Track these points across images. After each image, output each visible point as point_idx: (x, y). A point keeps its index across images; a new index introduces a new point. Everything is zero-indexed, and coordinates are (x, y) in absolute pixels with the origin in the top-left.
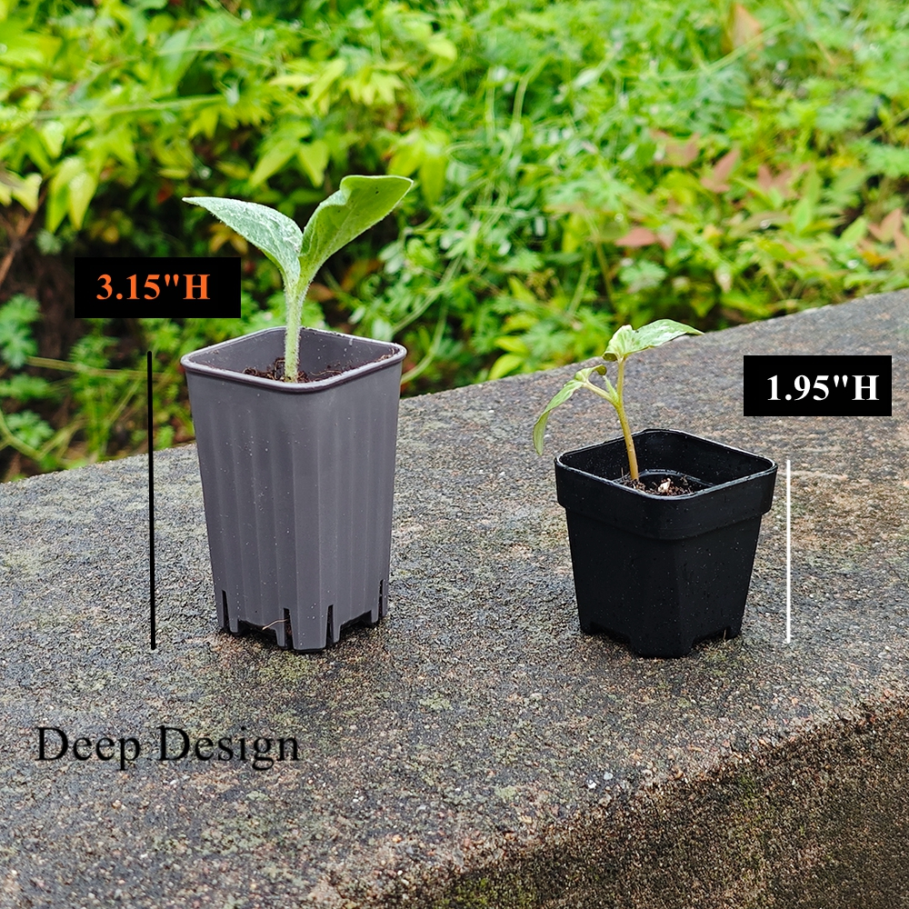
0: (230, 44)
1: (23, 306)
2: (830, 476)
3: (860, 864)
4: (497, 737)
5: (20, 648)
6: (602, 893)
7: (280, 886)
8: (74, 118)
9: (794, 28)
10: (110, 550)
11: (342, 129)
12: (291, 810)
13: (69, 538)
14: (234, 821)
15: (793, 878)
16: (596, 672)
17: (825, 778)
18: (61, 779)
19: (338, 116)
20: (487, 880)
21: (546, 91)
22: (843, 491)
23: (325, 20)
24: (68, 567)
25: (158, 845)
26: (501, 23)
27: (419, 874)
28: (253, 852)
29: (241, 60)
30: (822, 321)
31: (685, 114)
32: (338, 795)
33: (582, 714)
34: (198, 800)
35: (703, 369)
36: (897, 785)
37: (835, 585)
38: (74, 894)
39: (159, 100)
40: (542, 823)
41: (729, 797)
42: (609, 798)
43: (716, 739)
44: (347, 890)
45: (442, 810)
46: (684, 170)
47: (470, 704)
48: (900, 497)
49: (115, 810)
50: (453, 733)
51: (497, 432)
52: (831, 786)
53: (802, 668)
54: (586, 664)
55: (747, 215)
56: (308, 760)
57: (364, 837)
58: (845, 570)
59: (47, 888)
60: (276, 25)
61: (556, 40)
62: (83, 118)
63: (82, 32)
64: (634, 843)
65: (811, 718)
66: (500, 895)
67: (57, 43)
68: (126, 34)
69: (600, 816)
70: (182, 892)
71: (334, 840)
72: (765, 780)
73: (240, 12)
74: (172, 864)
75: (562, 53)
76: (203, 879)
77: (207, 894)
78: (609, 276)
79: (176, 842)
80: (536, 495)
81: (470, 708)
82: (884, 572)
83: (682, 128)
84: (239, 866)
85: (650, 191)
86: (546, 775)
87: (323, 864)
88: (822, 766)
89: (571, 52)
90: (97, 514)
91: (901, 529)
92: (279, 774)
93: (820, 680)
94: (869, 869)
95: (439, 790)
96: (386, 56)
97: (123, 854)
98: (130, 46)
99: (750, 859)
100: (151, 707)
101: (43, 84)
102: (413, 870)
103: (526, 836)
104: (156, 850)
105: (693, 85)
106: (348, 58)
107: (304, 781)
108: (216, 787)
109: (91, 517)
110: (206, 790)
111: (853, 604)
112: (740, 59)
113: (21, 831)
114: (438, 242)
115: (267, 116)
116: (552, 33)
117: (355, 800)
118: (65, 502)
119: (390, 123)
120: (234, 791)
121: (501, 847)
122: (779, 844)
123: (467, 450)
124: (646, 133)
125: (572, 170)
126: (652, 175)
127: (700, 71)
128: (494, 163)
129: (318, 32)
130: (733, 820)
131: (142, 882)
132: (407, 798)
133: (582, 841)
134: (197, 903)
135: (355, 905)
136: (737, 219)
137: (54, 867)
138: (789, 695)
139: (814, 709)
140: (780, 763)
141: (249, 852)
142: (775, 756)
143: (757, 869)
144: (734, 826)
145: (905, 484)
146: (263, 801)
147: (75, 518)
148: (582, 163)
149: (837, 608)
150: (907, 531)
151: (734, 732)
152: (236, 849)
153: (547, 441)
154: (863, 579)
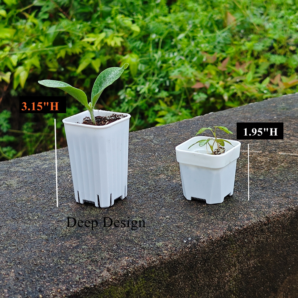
0: (69, 29)
1: (6, 113)
2: (256, 152)
3: (267, 265)
4: (156, 229)
5: (12, 208)
6: (189, 274)
7: (92, 272)
8: (21, 54)
9: (246, 19)
10: (38, 179)
11: (105, 55)
12: (95, 251)
13: (25, 176)
14: (78, 254)
15: (247, 269)
16: (186, 209)
17: (255, 239)
18: (26, 244)
19: (103, 51)
20: (154, 269)
21: (168, 41)
22: (260, 156)
23: (99, 21)
24: (25, 184)
25: (56, 261)
26: (154, 20)
27: (134, 268)
28: (84, 263)
29: (73, 34)
30: (254, 106)
31: (212, 47)
32: (109, 246)
33: (182, 221)
34: (67, 249)
35: (218, 122)
36: (277, 241)
37: (258, 183)
38: (31, 276)
39: (47, 47)
40: (170, 253)
41: (226, 245)
42: (190, 245)
43: (222, 227)
44: (112, 273)
45: (140, 249)
46: (212, 64)
47: (148, 220)
48: (278, 157)
49: (42, 252)
51: (155, 142)
52: (257, 242)
53: (248, 207)
54: (183, 207)
55: (232, 77)
56: (100, 237)
57: (117, 258)
58: (261, 178)
59: (23, 274)
60: (83, 23)
61: (171, 25)
62: (24, 54)
63: (22, 27)
64: (198, 259)
65: (251, 221)
66: (158, 274)
67: (14, 31)
68: (36, 27)
69: (187, 250)
70: (63, 274)
71: (108, 259)
72: (237, 239)
73: (72, 19)
74: (60, 267)
75: (173, 29)
76: (69, 271)
77: (71, 275)
78: (190, 98)
79: (61, 261)
80: (167, 160)
82: (273, 179)
83: (211, 51)
84: (80, 267)
85: (202, 71)
86: (171, 239)
87: (105, 266)
88: (254, 235)
89: (176, 28)
90: (33, 169)
91: (278, 166)
92: (91, 241)
93: (253, 210)
94: (270, 267)
95: (139, 244)
96: (118, 31)
97: (45, 264)
98: (37, 31)
99: (233, 264)
100: (52, 223)
101: (11, 43)
102: (132, 267)
103: (165, 257)
104: (55, 263)
105: (215, 38)
106: (106, 32)
107: (98, 243)
108: (72, 245)
110: (69, 246)
111: (263, 188)
112: (229, 29)
113: (14, 259)
114: (136, 89)
115: (81, 51)
116: (170, 23)
117: (114, 248)
118: (23, 166)
119: (120, 52)
120: (78, 246)
121: (158, 260)
122: (242, 259)
123: (146, 147)
124: (200, 53)
125: (177, 65)
126: (202, 66)
127: (217, 33)
128: (153, 64)
129: (96, 25)
131: (51, 272)
132: (130, 246)
133: (182, 258)
134: (68, 277)
135: (115, 277)
136: (229, 79)
137: (25, 269)
138: (244, 214)
139: (251, 218)
140: (242, 234)
141: (83, 263)
142: (240, 232)
143: (236, 267)
144: (228, 253)
145: (279, 153)
146: (86, 248)
147: (27, 170)
148: (180, 63)
149: (259, 189)
150: (280, 167)
151: (227, 225)
152: (79, 262)
153: (170, 144)
154: (266, 181)
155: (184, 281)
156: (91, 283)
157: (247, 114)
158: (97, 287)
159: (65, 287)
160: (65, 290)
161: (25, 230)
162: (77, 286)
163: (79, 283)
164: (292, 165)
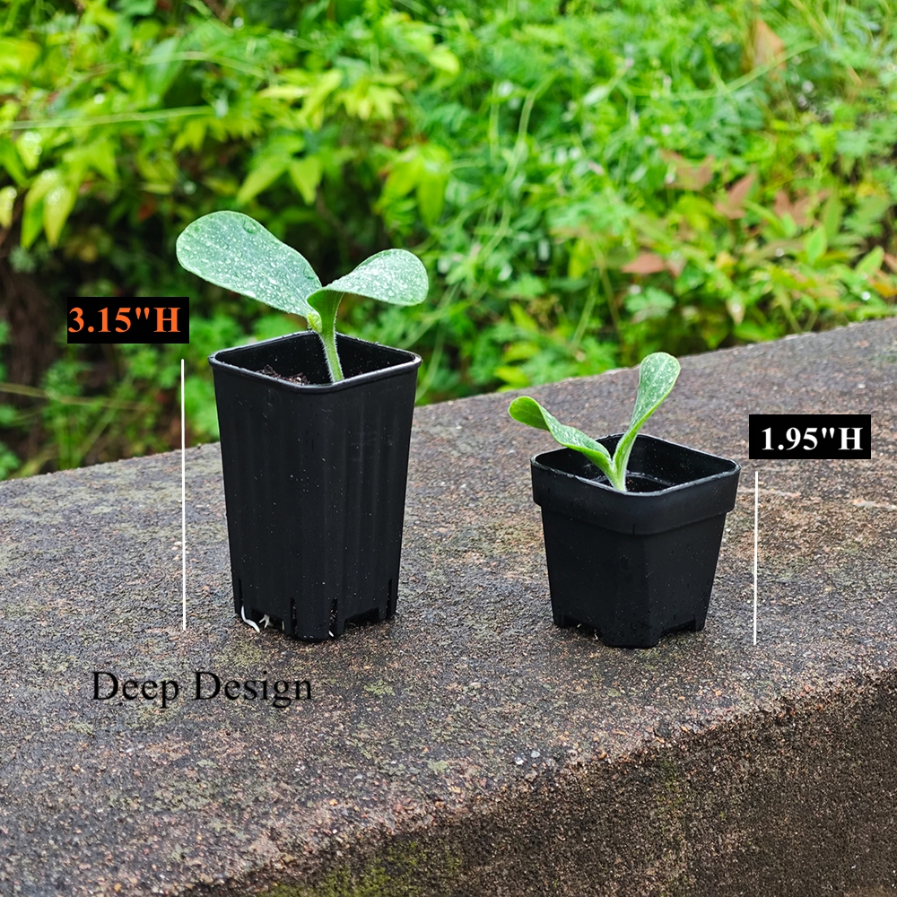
0: (221, 54)
2: (783, 494)
3: (780, 852)
4: (435, 719)
6: (527, 863)
7: (224, 839)
8: (52, 129)
9: (818, 48)
10: (76, 549)
11: (337, 143)
12: (238, 776)
13: (37, 538)
14: (184, 784)
15: (714, 861)
16: (534, 665)
17: (745, 767)
18: (25, 746)
19: (332, 130)
20: (417, 842)
21: (555, 108)
22: (794, 507)
23: (322, 30)
24: (35, 563)
25: (114, 801)
26: (508, 36)
27: (353, 834)
28: (200, 810)
29: (231, 70)
30: (802, 347)
31: (700, 135)
32: (282, 764)
33: (517, 700)
34: (152, 766)
36: (817, 778)
37: (773, 593)
38: (35, 840)
39: (144, 111)
40: (471, 794)
41: (651, 779)
42: (535, 773)
43: (641, 725)
44: (285, 845)
45: (378, 779)
46: (696, 193)
47: (411, 691)
48: (848, 514)
49: (74, 773)
50: (393, 715)
51: (463, 447)
52: (752, 775)
53: (730, 664)
54: (525, 658)
55: (761, 241)
56: (256, 735)
57: (303, 800)
58: (784, 579)
59: (12, 835)
60: (269, 34)
61: (565, 54)
62: (61, 129)
63: (63, 38)
64: (559, 818)
65: (732, 708)
66: (429, 858)
67: (36, 49)
68: (111, 40)
69: (525, 790)
70: (135, 841)
71: (275, 802)
72: (686, 764)
73: (232, 19)
74: (125, 818)
75: (571, 68)
76: (153, 831)
77: (156, 843)
78: (614, 305)
79: (129, 800)
80: (495, 506)
81: (412, 694)
82: (821, 582)
83: (696, 151)
84: (187, 821)
86: (477, 751)
87: (264, 822)
88: (743, 755)
89: (582, 67)
90: (64, 516)
91: (844, 543)
92: (227, 746)
93: (744, 675)
94: (789, 858)
95: (376, 762)
96: (384, 68)
97: (81, 809)
98: (114, 54)
99: (672, 840)
101: (21, 93)
102: (348, 830)
103: (454, 805)
104: (111, 807)
105: (711, 102)
106: (344, 69)
107: (250, 753)
108: (169, 755)
109: (59, 519)
110: (159, 758)
111: (786, 609)
112: (760, 78)
114: (436, 264)
115: (257, 129)
116: (561, 47)
117: (297, 770)
118: (34, 505)
119: (388, 139)
120: (185, 759)
121: (431, 814)
122: (700, 827)
123: (431, 462)
124: (658, 154)
125: (577, 191)
126: (664, 198)
127: (718, 90)
128: (497, 182)
129: (313, 42)
130: (655, 802)
131: (97, 832)
132: (347, 768)
133: (508, 812)
134: (147, 850)
135: (292, 858)
136: (751, 247)
137: (18, 818)
138: (713, 687)
139: (736, 701)
140: (701, 749)
141: (198, 810)
142: (696, 743)
143: (678, 850)
144: (657, 807)
145: (856, 502)
146: (211, 768)
147: (43, 520)
148: (588, 185)
149: (772, 613)
150: (850, 546)
151: (658, 719)
152: (184, 807)
153: (512, 456)
154: (800, 588)
155: (512, 885)
156: (217, 871)
157: (772, 372)
158: (234, 885)
159: (138, 879)
160: (137, 886)
161: (24, 704)
162: (173, 877)
163: (181, 870)
164: (888, 542)
